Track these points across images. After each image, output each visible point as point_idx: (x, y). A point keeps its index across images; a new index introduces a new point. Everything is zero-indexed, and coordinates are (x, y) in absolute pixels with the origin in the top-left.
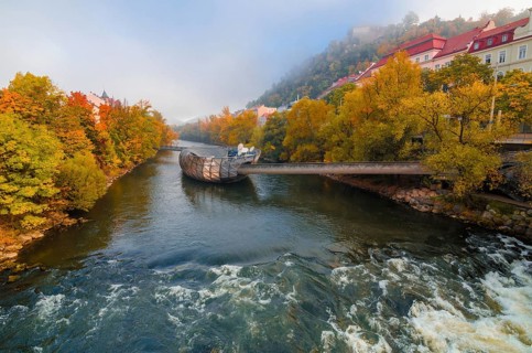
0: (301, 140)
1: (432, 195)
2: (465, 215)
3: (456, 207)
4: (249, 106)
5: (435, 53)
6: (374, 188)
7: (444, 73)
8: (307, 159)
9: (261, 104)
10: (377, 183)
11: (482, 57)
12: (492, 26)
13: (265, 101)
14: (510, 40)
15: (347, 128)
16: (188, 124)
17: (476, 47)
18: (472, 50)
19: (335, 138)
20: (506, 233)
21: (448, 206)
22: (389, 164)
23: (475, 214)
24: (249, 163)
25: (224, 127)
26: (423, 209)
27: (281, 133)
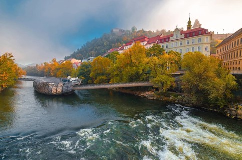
0: (98, 75)
1: (153, 93)
2: (165, 99)
3: (161, 97)
5: (146, 43)
6: (132, 93)
7: (150, 50)
8: (102, 82)
9: (73, 58)
10: (132, 91)
11: (161, 45)
12: (163, 36)
14: (169, 41)
17: (159, 42)
18: (158, 43)
19: (115, 73)
20: (178, 104)
21: (159, 97)
23: (167, 98)
24: (77, 85)
26: (151, 99)
27: (88, 71)
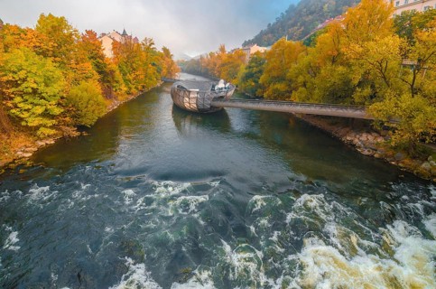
0: (276, 79)
1: (380, 140)
2: (406, 162)
3: (398, 154)
4: (245, 44)
6: (328, 128)
9: (254, 44)
10: (333, 124)
13: (258, 41)
15: (313, 70)
16: (192, 60)
19: (301, 79)
21: (390, 153)
22: (346, 108)
23: (414, 163)
25: (219, 63)
26: (366, 152)
